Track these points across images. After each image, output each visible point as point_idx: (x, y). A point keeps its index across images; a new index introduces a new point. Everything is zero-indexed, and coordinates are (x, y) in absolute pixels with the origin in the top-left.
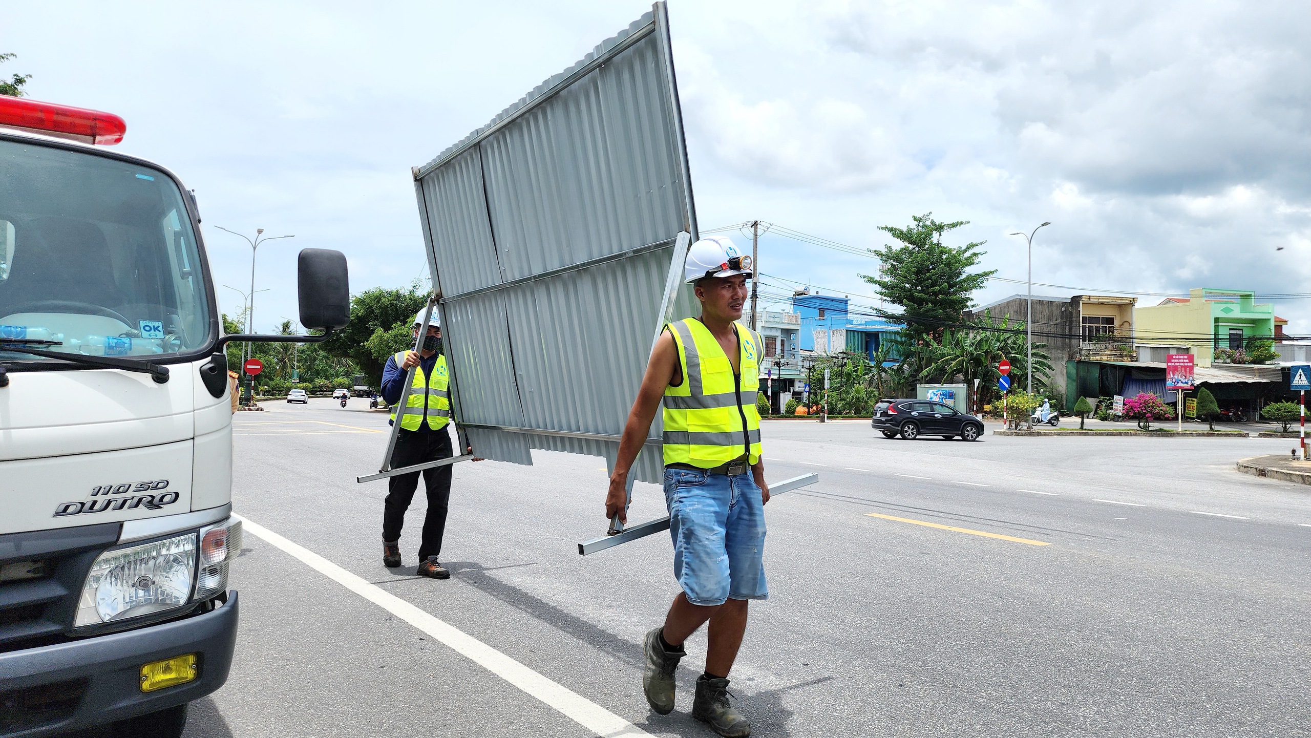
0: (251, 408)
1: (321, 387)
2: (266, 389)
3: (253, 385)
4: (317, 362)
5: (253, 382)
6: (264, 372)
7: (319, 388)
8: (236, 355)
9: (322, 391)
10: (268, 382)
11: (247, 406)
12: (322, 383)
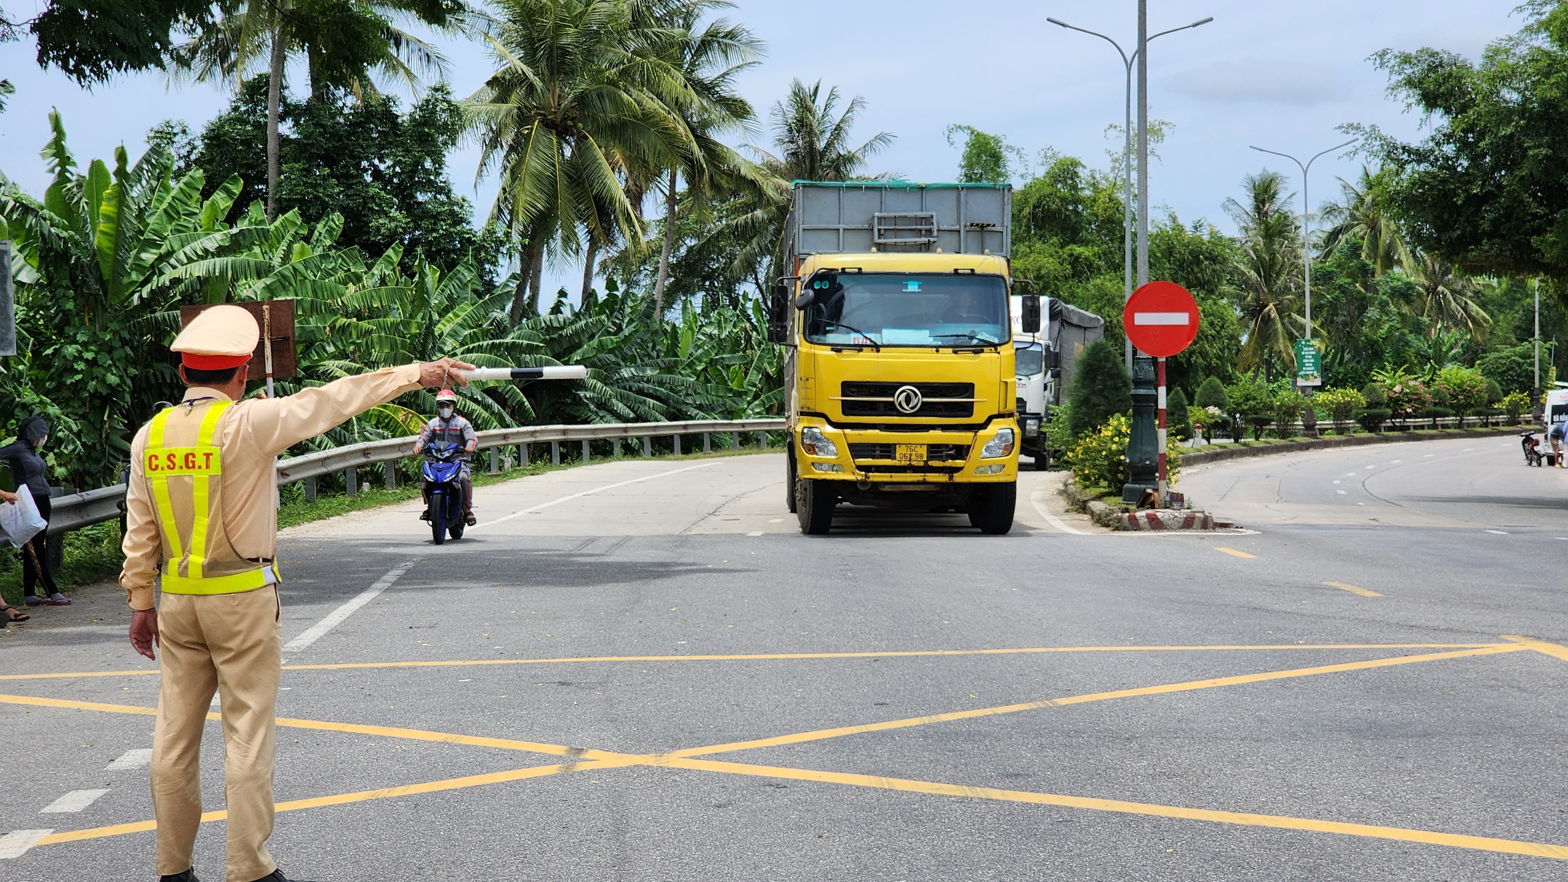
0: (1162, 514)
1: (1395, 402)
2: (1213, 416)
3: (1162, 404)
4: (1373, 312)
5: (1162, 390)
6: (1204, 354)
7: (1388, 406)
8: (1114, 298)
9: (1400, 416)
10: (1216, 390)
11: (1142, 506)
12: (1398, 388)
